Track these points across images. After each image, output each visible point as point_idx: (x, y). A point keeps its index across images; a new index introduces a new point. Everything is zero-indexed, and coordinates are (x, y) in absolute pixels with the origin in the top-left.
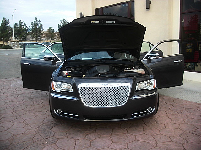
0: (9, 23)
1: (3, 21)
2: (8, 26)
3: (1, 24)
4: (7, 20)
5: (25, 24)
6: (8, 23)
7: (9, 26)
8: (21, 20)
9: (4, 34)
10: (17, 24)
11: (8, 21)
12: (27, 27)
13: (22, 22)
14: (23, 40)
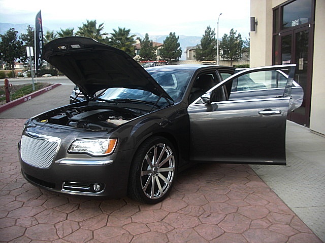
0: (215, 35)
1: (206, 32)
2: (213, 38)
3: (203, 36)
4: (212, 29)
5: (240, 36)
6: (213, 33)
7: (215, 38)
8: (232, 30)
9: (206, 51)
10: (227, 35)
11: (214, 32)
12: (242, 39)
13: (234, 32)
14: (235, 60)
